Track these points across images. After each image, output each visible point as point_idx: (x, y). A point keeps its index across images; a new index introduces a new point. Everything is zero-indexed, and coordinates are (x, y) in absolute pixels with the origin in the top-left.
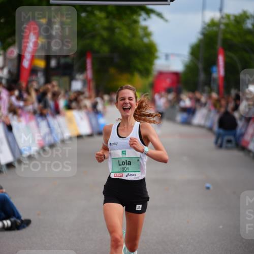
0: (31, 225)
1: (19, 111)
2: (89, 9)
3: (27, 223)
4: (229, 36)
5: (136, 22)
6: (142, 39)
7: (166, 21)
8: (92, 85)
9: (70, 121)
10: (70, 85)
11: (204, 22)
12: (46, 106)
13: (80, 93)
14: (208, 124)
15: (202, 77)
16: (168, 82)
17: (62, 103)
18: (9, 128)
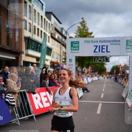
4: (116, 68)
6: (104, 68)
9: (95, 78)
11: (113, 66)
13: (96, 74)
14: (113, 79)
15: (112, 73)
16: (108, 73)
17: (94, 76)
18: (87, 79)
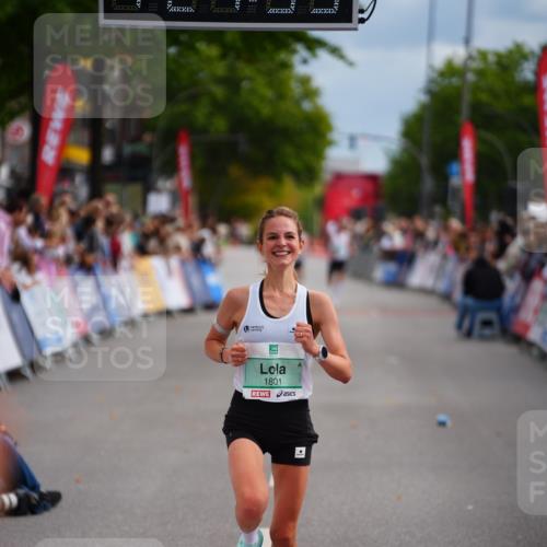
0: (63, 503)
1: (35, 259)
2: (183, 38)
3: (53, 499)
4: (484, 97)
5: (286, 66)
6: (298, 103)
7: (351, 64)
8: (192, 201)
9: (145, 278)
10: (144, 203)
11: (431, 67)
12: (92, 247)
13: (165, 219)
14: (442, 286)
15: (428, 184)
17: (127, 241)
18: (15, 296)
